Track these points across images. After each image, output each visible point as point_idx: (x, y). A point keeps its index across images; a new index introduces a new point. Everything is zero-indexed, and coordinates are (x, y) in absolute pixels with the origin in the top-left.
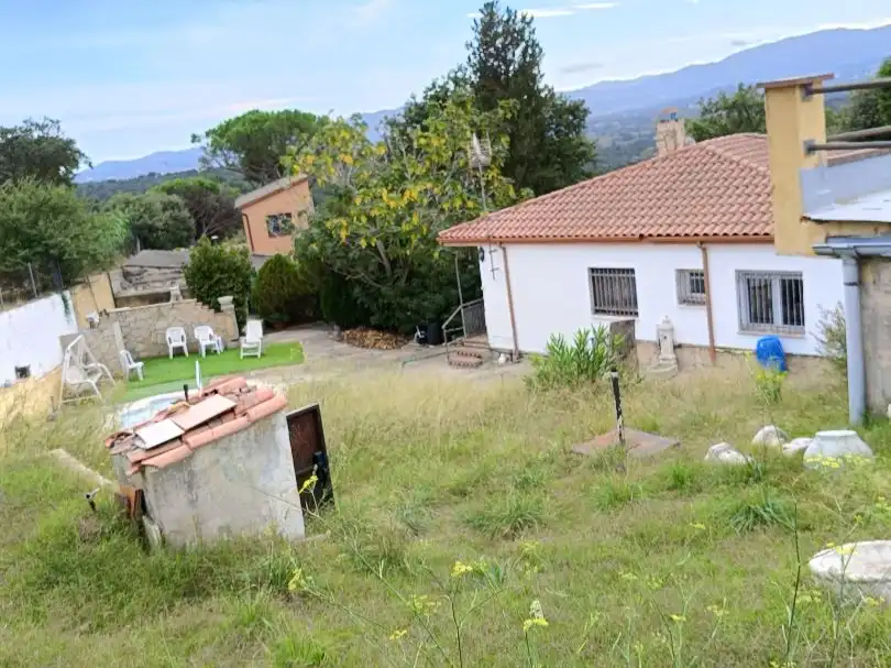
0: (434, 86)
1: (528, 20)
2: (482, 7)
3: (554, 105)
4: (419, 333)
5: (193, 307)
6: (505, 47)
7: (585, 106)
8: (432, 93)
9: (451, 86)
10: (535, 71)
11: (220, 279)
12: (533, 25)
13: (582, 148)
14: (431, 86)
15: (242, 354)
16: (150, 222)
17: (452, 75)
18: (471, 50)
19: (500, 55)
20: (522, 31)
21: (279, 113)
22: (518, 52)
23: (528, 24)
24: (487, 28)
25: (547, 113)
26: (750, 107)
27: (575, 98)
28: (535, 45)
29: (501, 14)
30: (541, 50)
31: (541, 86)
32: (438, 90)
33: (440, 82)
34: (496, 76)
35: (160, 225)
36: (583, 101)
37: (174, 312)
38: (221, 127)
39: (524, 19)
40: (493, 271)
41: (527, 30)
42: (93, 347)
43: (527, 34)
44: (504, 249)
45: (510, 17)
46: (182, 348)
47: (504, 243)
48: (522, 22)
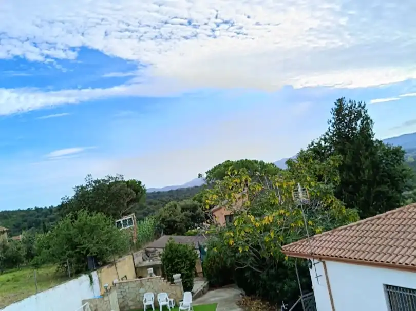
0: (313, 143)
1: (362, 105)
2: (336, 101)
3: (384, 149)
5: (159, 281)
6: (351, 121)
7: (402, 149)
8: (312, 147)
9: (323, 143)
10: (370, 132)
11: (177, 262)
12: (366, 108)
13: (404, 172)
14: (310, 144)
16: (174, 219)
17: (323, 137)
18: (331, 124)
19: (349, 125)
20: (359, 112)
21: (238, 161)
22: (359, 123)
23: (363, 108)
24: (339, 111)
25: (379, 153)
27: (395, 145)
28: (367, 118)
29: (347, 104)
30: (372, 121)
31: (374, 139)
32: (315, 145)
33: (317, 141)
34: (348, 138)
35: (178, 220)
36: (401, 147)
37: (149, 283)
38: (212, 169)
39: (360, 105)
40: (317, 277)
41: (363, 111)
42: (98, 307)
43: (362, 113)
44: (324, 263)
45: (352, 105)
46: (151, 305)
47: (322, 259)
48: (359, 107)
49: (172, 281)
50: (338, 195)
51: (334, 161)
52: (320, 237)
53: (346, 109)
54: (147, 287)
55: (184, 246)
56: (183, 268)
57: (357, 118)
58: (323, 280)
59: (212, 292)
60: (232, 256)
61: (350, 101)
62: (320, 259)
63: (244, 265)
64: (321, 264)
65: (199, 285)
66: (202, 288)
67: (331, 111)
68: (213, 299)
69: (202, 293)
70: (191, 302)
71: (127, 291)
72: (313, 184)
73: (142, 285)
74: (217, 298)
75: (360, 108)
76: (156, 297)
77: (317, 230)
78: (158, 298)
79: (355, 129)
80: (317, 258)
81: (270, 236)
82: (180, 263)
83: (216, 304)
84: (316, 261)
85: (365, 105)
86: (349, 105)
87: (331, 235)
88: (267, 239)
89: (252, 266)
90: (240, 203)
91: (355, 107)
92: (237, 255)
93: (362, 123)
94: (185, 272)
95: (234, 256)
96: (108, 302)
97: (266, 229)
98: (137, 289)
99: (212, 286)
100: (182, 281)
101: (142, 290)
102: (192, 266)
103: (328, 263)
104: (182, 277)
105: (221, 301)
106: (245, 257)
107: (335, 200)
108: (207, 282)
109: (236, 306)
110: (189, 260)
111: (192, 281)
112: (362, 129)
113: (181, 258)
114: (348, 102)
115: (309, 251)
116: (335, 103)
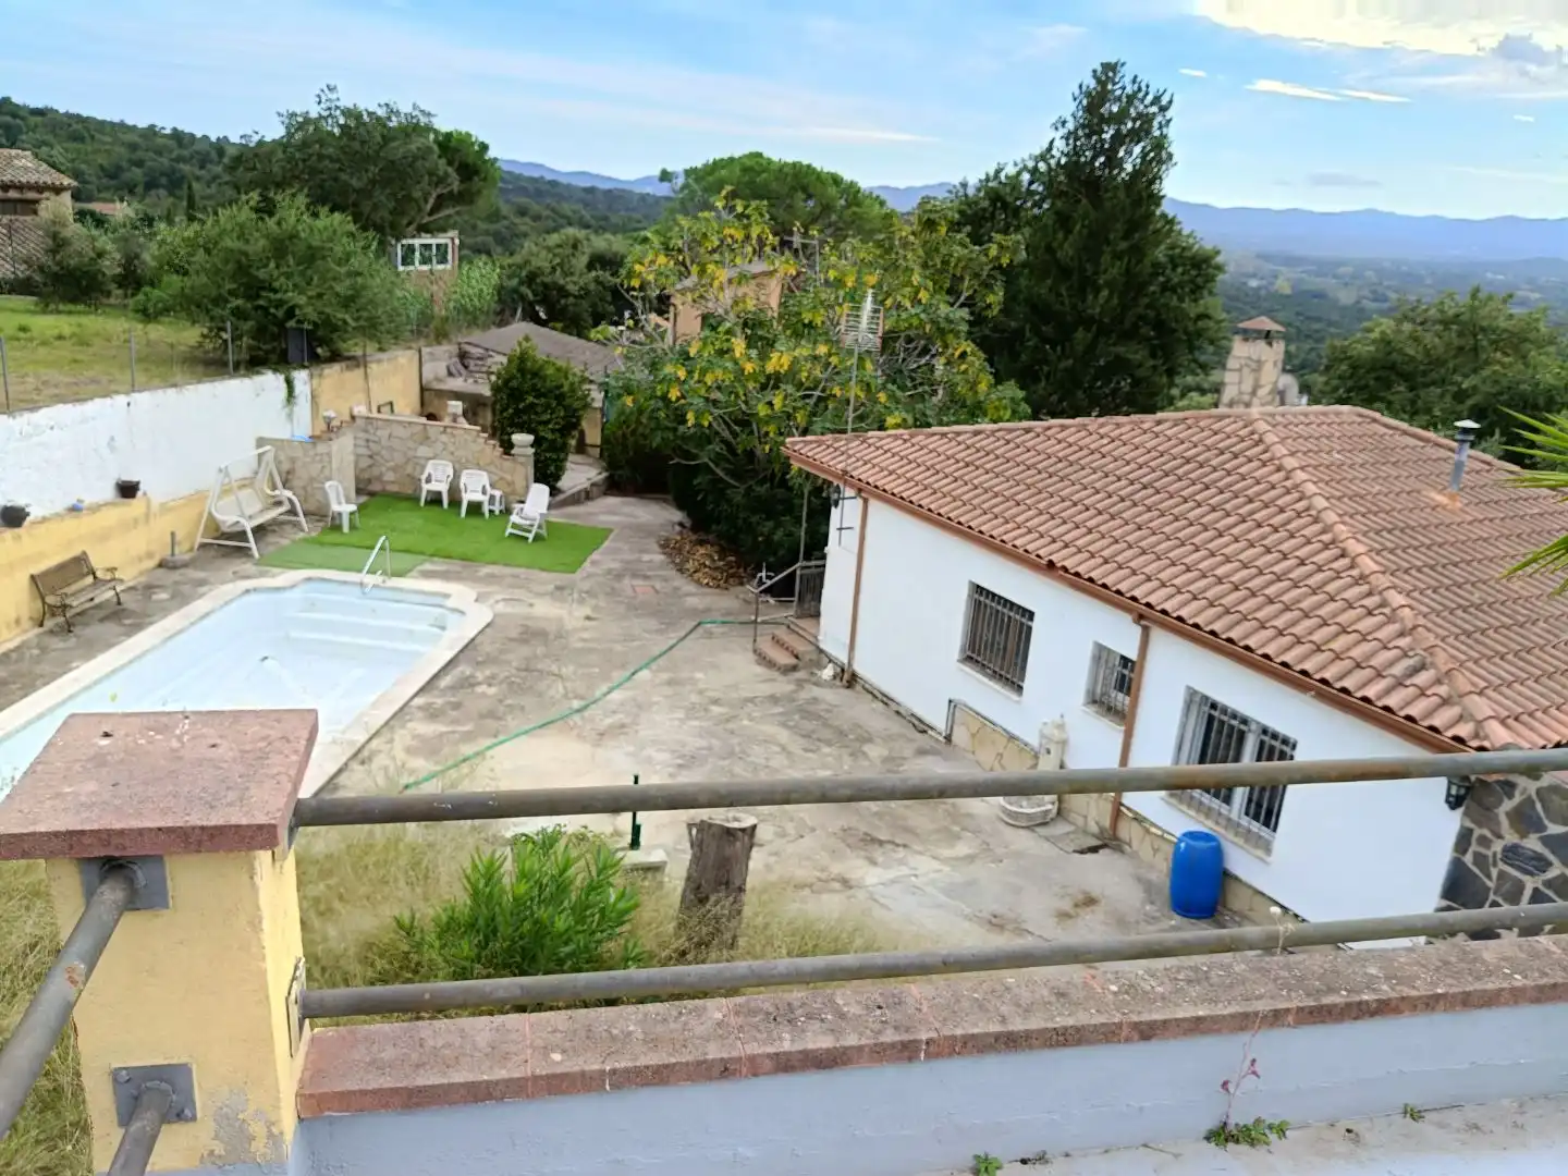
1: (1164, 102)
5: (474, 439)
7: (1219, 259)
8: (993, 183)
9: (1025, 180)
11: (532, 405)
12: (1169, 114)
20: (1147, 119)
22: (1137, 150)
23: (1163, 109)
28: (1159, 145)
29: (1124, 83)
30: (1170, 156)
32: (1004, 180)
37: (444, 438)
39: (1156, 100)
40: (840, 529)
41: (1159, 118)
42: (299, 464)
43: (1155, 124)
44: (866, 501)
45: (1135, 94)
46: (439, 493)
47: (865, 491)
48: (1152, 104)
49: (508, 447)
51: (1007, 247)
52: (881, 439)
53: (1119, 99)
54: (439, 446)
55: (559, 370)
56: (546, 423)
57: (1136, 136)
58: (851, 539)
59: (613, 501)
60: (667, 428)
61: (1134, 81)
62: (860, 490)
63: (695, 457)
64: (860, 502)
65: (579, 474)
66: (587, 485)
67: (1077, 92)
68: (603, 518)
69: (586, 496)
70: (544, 510)
71: (384, 442)
72: (923, 296)
73: (426, 439)
74: (615, 518)
75: (1154, 109)
76: (457, 475)
77: (890, 421)
78: (463, 480)
79: (1120, 164)
80: (852, 486)
81: (770, 404)
82: (539, 409)
83: (611, 531)
84: (849, 492)
85: (1170, 102)
86: (1129, 90)
87: (905, 441)
88: (762, 410)
89: (717, 465)
90: (727, 297)
91: (1142, 101)
92: (682, 429)
93: (1144, 155)
94: (550, 436)
95: (675, 430)
96: (326, 458)
97: (772, 382)
98: (411, 444)
99: (614, 486)
100: (535, 454)
101: (423, 451)
102: (571, 424)
103: (874, 505)
104: (535, 444)
105: (625, 527)
106: (704, 437)
107: (973, 354)
108: (605, 475)
109: (656, 547)
110: (566, 408)
111: (565, 459)
112: (1136, 174)
113: (544, 395)
114: (1127, 80)
115: (840, 466)
116: (1095, 71)
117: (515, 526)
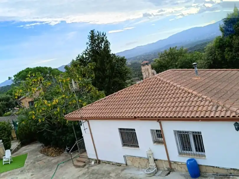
0: (79, 56)
1: (104, 34)
2: (90, 32)
3: (116, 59)
4: (67, 148)
6: (99, 43)
7: (125, 58)
8: (79, 58)
9: (84, 56)
10: (109, 49)
12: (106, 36)
13: (126, 70)
14: (78, 56)
15: (4, 163)
17: (84, 53)
18: (88, 45)
19: (98, 46)
20: (103, 38)
21: (35, 68)
22: (103, 44)
23: (105, 35)
24: (92, 37)
25: (114, 61)
26: (174, 54)
27: (121, 56)
28: (107, 42)
29: (96, 33)
30: (109, 43)
31: (111, 53)
32: (81, 57)
33: (81, 55)
34: (97, 53)
36: (124, 57)
38: (18, 74)
39: (103, 34)
40: (85, 130)
41: (105, 37)
43: (105, 39)
44: (88, 121)
45: (99, 34)
47: (87, 119)
48: (102, 35)
50: (94, 84)
51: (91, 66)
52: (86, 108)
53: (96, 36)
55: (3, 123)
56: (4, 136)
57: (102, 41)
58: (88, 131)
59: (24, 148)
60: (34, 125)
61: (98, 32)
62: (86, 119)
63: (42, 129)
64: (87, 122)
65: (14, 145)
66: (17, 146)
67: (88, 37)
68: (24, 152)
69: (18, 149)
70: (10, 155)
72: (80, 79)
74: (26, 151)
75: (103, 36)
77: (84, 104)
79: (101, 48)
80: (84, 119)
81: (57, 111)
82: (1, 134)
83: (27, 154)
84: (84, 121)
85: (105, 34)
86: (97, 34)
87: (91, 106)
88: (55, 113)
89: (47, 129)
90: (38, 94)
91: (100, 35)
92: (38, 124)
93: (104, 44)
94: (5, 138)
95: (36, 125)
97: (55, 107)
99: (23, 144)
100: (3, 144)
102: (9, 134)
103: (90, 121)
104: (3, 142)
105: (29, 152)
106: (43, 124)
107: (93, 87)
108: (20, 142)
109: (39, 153)
110: (7, 131)
111: (10, 143)
112: (105, 48)
113: (1, 130)
114: (96, 32)
115: (80, 116)
116: (90, 33)
117: (5, 162)
